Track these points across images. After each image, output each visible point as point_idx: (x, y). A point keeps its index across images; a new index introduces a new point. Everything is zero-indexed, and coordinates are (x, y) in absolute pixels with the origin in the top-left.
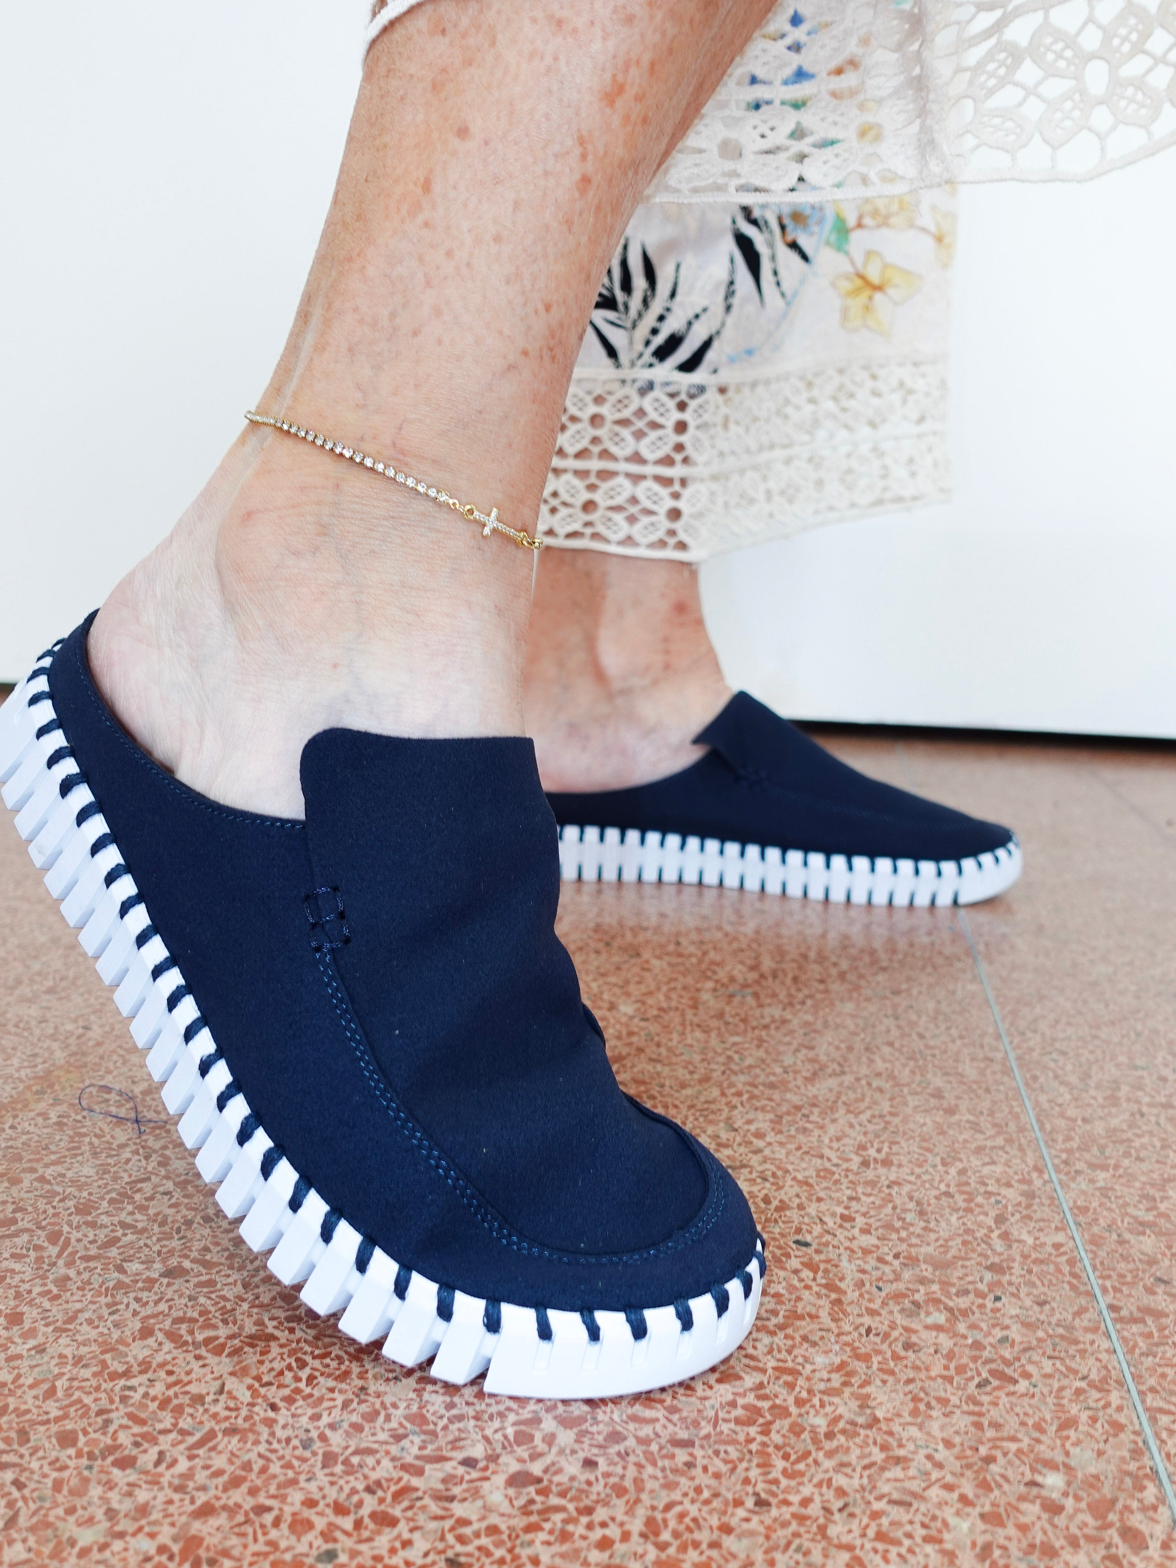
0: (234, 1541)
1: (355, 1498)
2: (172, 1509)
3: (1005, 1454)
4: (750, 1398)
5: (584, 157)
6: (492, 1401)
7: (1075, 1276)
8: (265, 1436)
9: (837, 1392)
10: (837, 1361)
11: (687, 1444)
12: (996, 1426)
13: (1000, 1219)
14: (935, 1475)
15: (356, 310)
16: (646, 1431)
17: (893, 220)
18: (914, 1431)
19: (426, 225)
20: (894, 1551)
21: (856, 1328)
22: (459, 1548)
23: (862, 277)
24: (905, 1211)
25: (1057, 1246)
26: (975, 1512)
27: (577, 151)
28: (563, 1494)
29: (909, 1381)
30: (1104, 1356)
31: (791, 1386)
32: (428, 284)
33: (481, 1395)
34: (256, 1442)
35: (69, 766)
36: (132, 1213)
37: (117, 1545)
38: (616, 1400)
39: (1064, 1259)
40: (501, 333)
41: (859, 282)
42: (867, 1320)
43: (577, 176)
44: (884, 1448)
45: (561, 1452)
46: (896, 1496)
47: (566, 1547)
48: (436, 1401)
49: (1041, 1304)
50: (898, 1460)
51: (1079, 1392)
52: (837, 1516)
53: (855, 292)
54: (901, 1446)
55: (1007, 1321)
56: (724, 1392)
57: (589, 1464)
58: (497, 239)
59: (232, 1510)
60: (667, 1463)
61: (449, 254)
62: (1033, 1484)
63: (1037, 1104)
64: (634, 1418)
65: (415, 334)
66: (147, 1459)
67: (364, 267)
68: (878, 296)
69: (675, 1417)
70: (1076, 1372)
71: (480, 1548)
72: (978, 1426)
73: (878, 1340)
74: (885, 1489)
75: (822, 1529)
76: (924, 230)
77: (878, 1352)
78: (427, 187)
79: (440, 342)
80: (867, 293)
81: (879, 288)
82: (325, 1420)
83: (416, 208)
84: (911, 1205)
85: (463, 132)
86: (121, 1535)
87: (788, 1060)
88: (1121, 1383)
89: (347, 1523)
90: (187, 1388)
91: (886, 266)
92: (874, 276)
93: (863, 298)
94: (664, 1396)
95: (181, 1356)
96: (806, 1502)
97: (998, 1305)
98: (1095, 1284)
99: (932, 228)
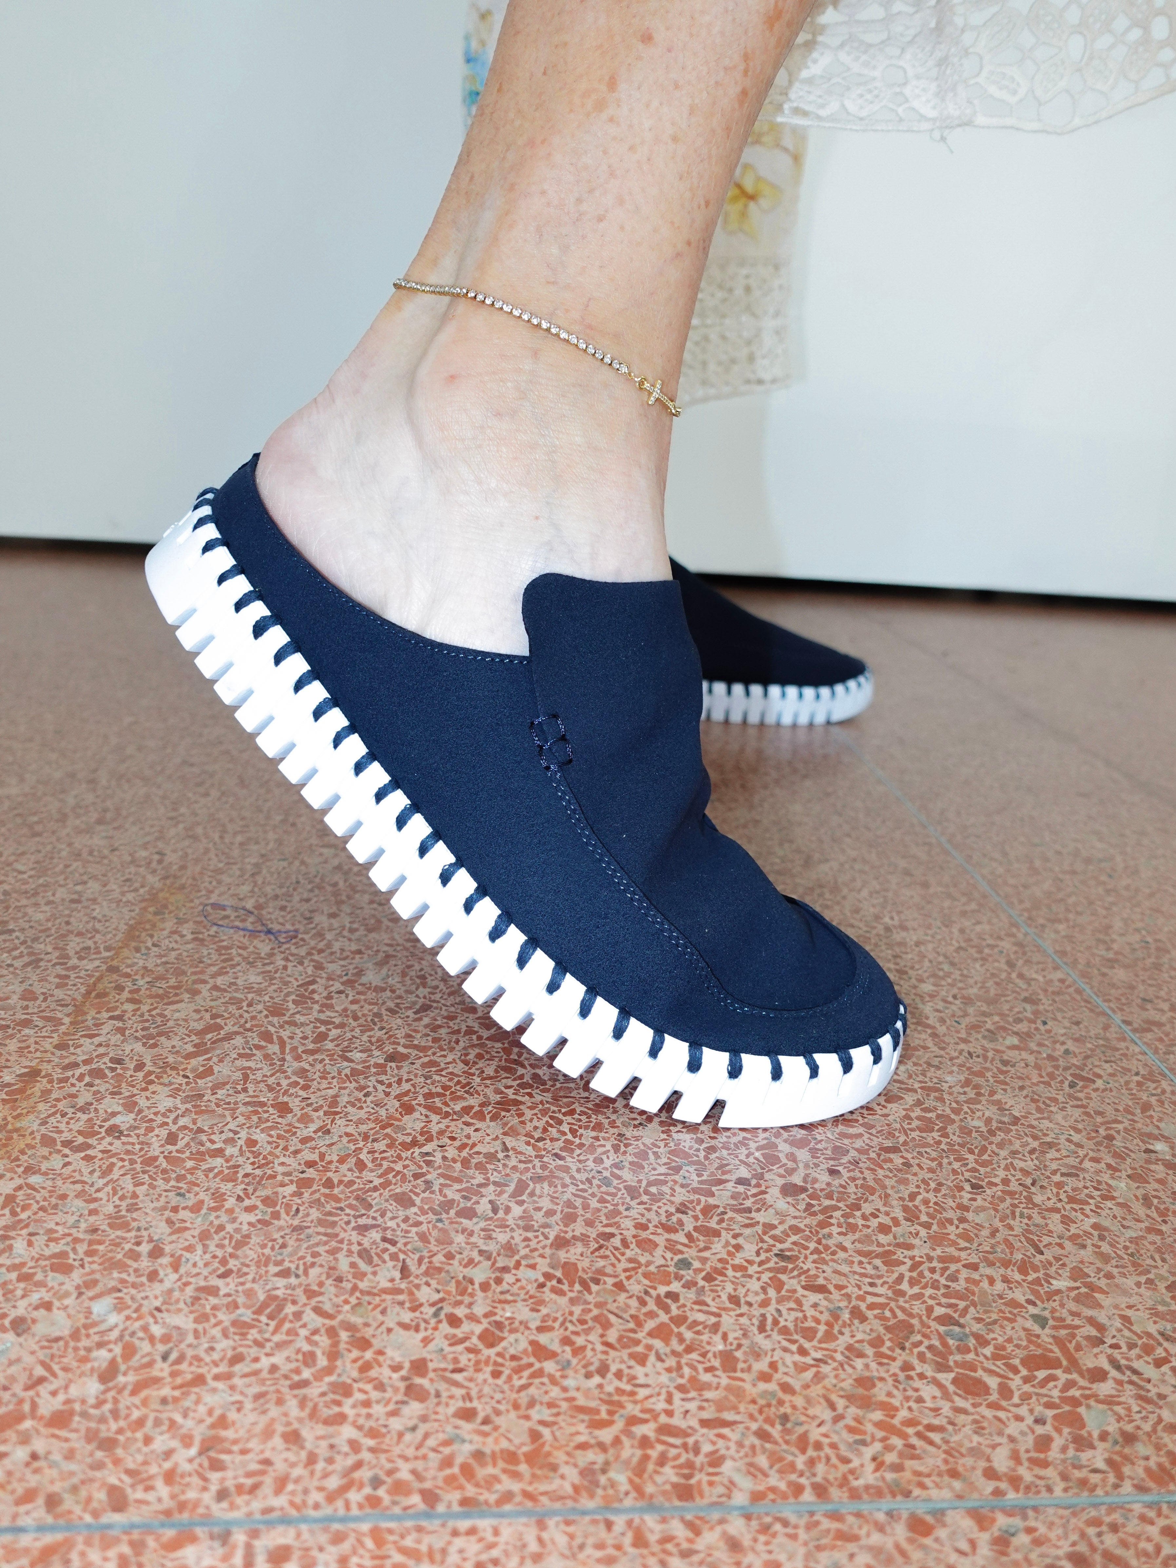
0: (601, 1263)
1: (674, 1219)
2: (533, 1244)
3: (1118, 1132)
4: (917, 1112)
5: (746, 72)
6: (728, 1134)
7: (1086, 1001)
8: (568, 1181)
9: (977, 1102)
10: (962, 1078)
11: (895, 1150)
12: (1100, 1113)
13: (1011, 964)
14: (1081, 1153)
15: (543, 193)
16: (859, 1144)
17: (765, 139)
18: (1046, 1124)
19: (611, 120)
20: (1087, 1208)
21: (961, 1053)
22: (779, 1246)
23: (739, 186)
24: (940, 963)
25: (1062, 981)
26: (1124, 1174)
27: (742, 67)
28: (830, 1196)
29: (1022, 1088)
30: (1140, 1057)
31: (941, 1100)
32: (612, 174)
33: (716, 1129)
34: (564, 1186)
35: (259, 610)
36: (320, 1011)
37: (508, 1278)
38: (822, 1123)
39: (1071, 990)
40: (672, 223)
41: (737, 191)
42: (962, 1046)
43: (739, 89)
44: (1035, 1138)
45: (807, 1166)
46: (1064, 1170)
47: (857, 1235)
48: (686, 1140)
49: (1077, 1023)
50: (1050, 1145)
51: (1139, 1084)
52: (1033, 1189)
53: (735, 199)
54: (1046, 1135)
55: (1062, 1039)
56: (895, 1110)
57: (833, 1172)
58: (675, 139)
59: (584, 1239)
60: (889, 1165)
61: (632, 148)
62: (1147, 1151)
63: (984, 877)
64: (843, 1135)
65: (600, 219)
66: (483, 1207)
67: (549, 154)
68: (752, 205)
69: (874, 1131)
70: (1129, 1070)
71: (794, 1243)
72: (1088, 1114)
73: (980, 1060)
74: (1054, 1166)
75: (1029, 1199)
76: (786, 150)
77: (988, 1069)
78: (612, 84)
79: (622, 228)
80: (743, 200)
81: (752, 197)
82: (608, 1163)
83: (600, 106)
84: (941, 959)
85: (647, 38)
86: (505, 1269)
87: (780, 853)
88: (1164, 1075)
89: (681, 1237)
90: (476, 1149)
91: (759, 179)
92: (749, 186)
93: (739, 206)
94: (854, 1117)
95: (453, 1124)
96: (1006, 1182)
97: (1047, 1027)
98: (1104, 1006)
99: (790, 147)
